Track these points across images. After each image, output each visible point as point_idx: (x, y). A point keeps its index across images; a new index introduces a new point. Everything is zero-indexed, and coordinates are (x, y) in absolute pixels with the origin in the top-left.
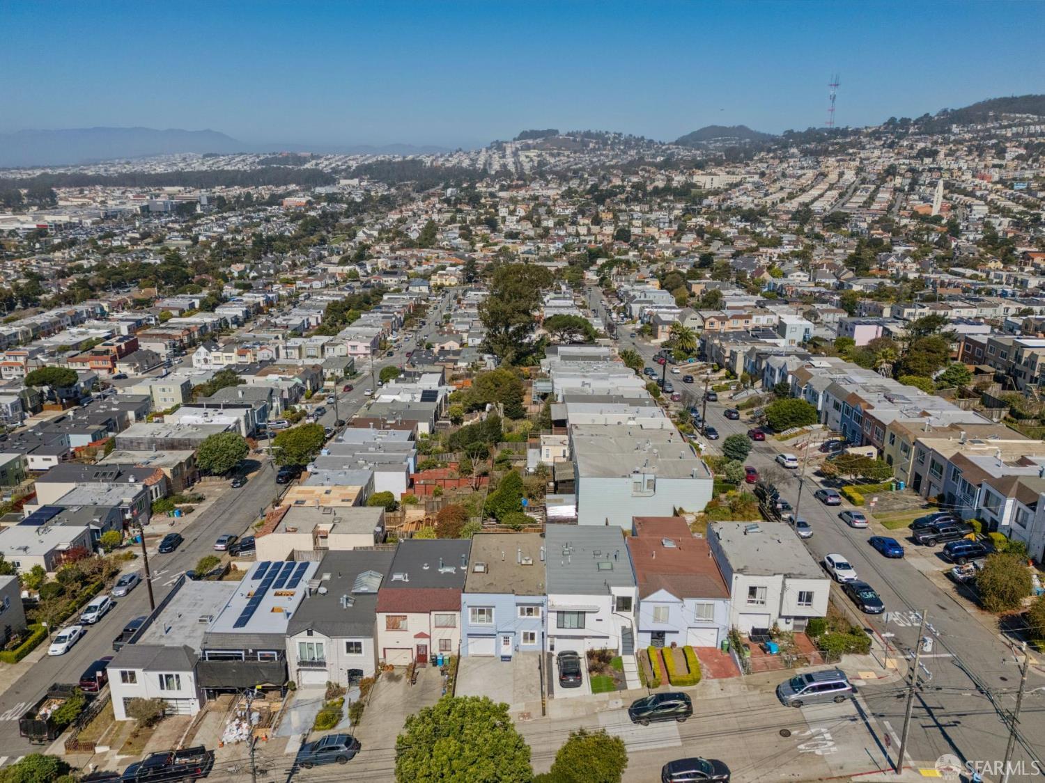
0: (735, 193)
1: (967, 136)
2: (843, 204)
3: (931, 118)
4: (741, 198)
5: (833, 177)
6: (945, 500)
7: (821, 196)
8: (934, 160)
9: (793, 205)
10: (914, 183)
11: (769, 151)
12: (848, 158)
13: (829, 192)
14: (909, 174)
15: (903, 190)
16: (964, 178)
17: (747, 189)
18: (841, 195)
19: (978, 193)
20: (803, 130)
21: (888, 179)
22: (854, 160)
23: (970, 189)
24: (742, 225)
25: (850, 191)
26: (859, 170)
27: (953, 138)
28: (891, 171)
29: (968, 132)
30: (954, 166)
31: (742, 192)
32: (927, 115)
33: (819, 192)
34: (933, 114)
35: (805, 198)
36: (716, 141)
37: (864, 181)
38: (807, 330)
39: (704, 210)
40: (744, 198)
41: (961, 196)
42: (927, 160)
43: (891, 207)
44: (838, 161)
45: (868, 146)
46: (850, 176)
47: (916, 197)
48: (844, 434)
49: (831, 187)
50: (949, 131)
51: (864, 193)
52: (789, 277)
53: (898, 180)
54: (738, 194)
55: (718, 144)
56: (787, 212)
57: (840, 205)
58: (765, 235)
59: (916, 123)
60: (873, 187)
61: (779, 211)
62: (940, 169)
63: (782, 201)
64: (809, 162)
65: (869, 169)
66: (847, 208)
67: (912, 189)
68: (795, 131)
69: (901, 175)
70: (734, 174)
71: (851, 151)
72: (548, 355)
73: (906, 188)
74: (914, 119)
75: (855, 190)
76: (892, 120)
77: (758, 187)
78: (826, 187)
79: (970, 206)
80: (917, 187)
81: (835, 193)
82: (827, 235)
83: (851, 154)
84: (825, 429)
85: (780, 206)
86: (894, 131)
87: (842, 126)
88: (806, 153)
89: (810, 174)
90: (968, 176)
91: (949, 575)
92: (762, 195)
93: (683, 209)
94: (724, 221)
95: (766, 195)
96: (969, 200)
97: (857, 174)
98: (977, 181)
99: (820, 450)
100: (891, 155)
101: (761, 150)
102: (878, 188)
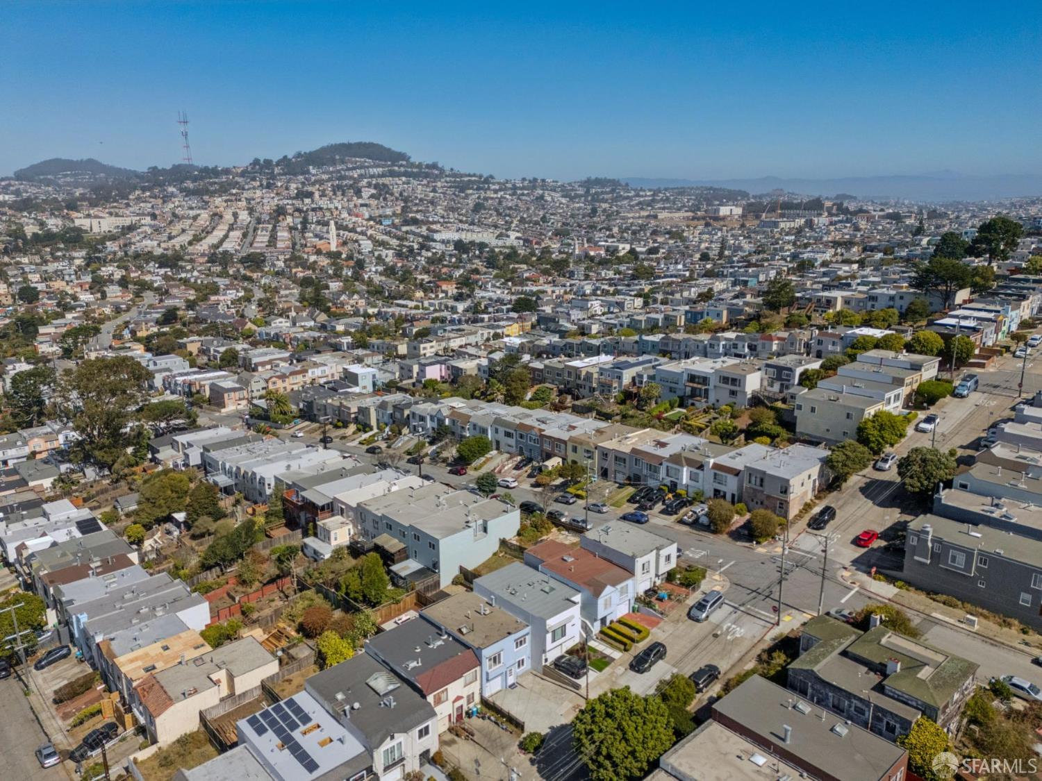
0: (134, 237)
1: (325, 177)
2: (251, 245)
3: (290, 160)
4: (144, 242)
5: (228, 217)
6: (634, 480)
7: (226, 236)
8: (313, 201)
9: (203, 246)
10: (305, 222)
11: (144, 190)
12: (233, 198)
13: (232, 234)
14: (297, 214)
15: (297, 229)
16: (343, 216)
17: (146, 232)
18: (245, 235)
19: (359, 229)
20: (168, 167)
21: (280, 218)
22: (240, 200)
23: (351, 226)
24: (162, 271)
25: (251, 230)
26: (251, 211)
27: (313, 178)
28: (280, 212)
29: (323, 173)
30: (331, 206)
31: (143, 235)
32: (285, 157)
33: (223, 233)
34: (290, 156)
35: (212, 239)
36: (66, 176)
37: (259, 221)
38: (374, 376)
39: (109, 257)
40: (148, 242)
41: (346, 233)
42: (307, 201)
43: (294, 244)
44: (226, 201)
45: (246, 187)
46: (244, 216)
47: (311, 235)
48: (521, 453)
49: (231, 228)
50: (308, 172)
51: (264, 233)
52: (273, 325)
53: (289, 219)
54: (138, 238)
55: (68, 179)
56: (203, 255)
57: (247, 244)
58: (192, 280)
59: (278, 164)
60: (270, 227)
61: (193, 254)
62: (321, 209)
63: (190, 243)
64: (194, 202)
65: (259, 209)
66: (256, 248)
67: (304, 229)
68: (160, 168)
69: (290, 214)
70: (117, 215)
71: (234, 191)
72: (161, 449)
73: (299, 226)
74: (275, 160)
75: (255, 230)
76: (256, 162)
77: (157, 230)
78: (226, 228)
79: (357, 241)
80: (309, 226)
81: (236, 234)
82: (255, 276)
83: (234, 195)
84: (501, 453)
85: (190, 249)
86: (262, 171)
87: (211, 166)
88: (189, 193)
89: (204, 216)
90: (345, 215)
91: (681, 522)
92: (166, 239)
93: (85, 259)
94: (140, 268)
95: (170, 238)
96: (355, 236)
97: (250, 214)
98: (354, 219)
99: (515, 469)
100: (272, 195)
101: (135, 189)
102: (275, 227)
